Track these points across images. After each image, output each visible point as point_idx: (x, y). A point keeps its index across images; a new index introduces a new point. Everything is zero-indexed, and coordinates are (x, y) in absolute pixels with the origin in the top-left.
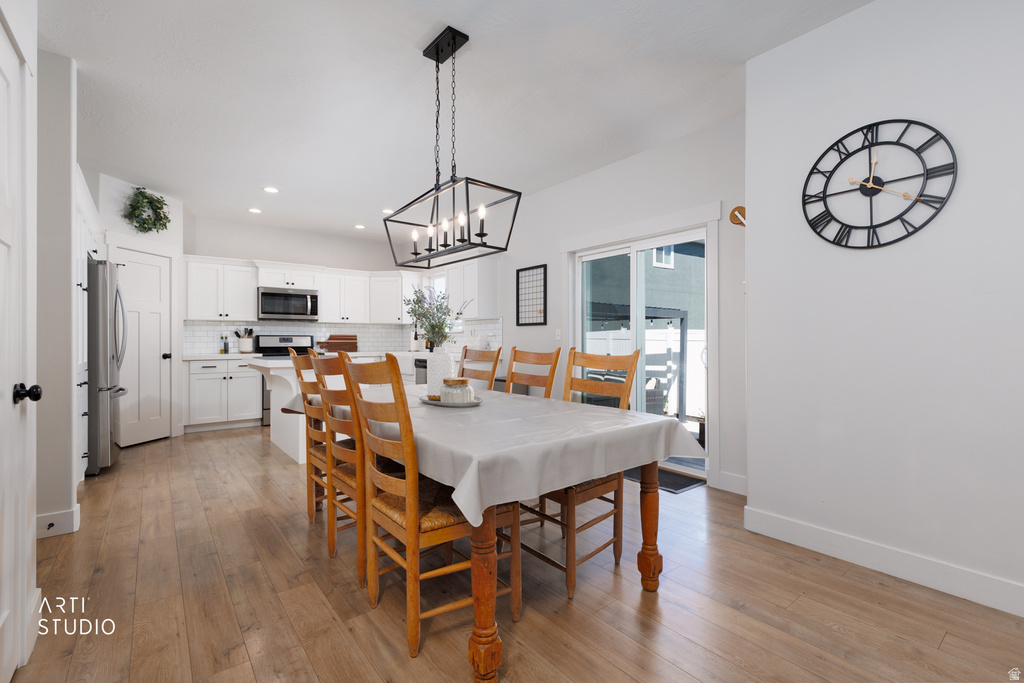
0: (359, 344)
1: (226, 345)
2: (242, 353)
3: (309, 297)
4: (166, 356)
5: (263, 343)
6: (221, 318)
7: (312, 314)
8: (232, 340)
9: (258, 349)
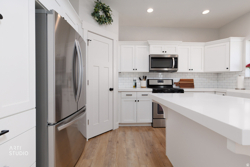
0: (194, 84)
1: (136, 84)
2: (142, 87)
3: (173, 58)
4: (111, 89)
5: (151, 83)
6: (134, 71)
7: (174, 68)
8: (138, 81)
9: (149, 86)
